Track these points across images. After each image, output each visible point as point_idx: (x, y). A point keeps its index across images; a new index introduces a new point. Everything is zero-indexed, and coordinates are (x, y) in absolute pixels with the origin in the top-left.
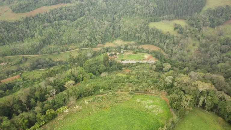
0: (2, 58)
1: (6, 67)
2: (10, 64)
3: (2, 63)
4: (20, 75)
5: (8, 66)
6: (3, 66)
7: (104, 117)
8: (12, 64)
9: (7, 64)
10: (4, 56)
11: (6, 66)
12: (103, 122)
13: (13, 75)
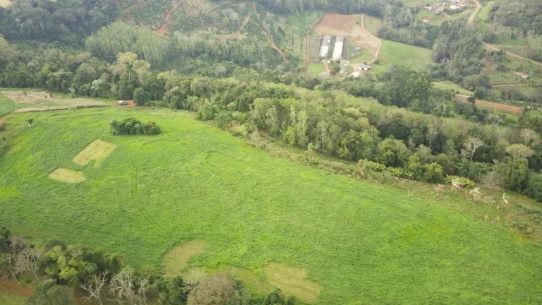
0: (529, 62)
1: (520, 83)
2: (533, 81)
3: (521, 72)
4: (526, 110)
5: (525, 83)
6: (517, 79)
7: (498, 242)
8: (535, 82)
9: (528, 78)
10: (534, 59)
11: (523, 81)
12: (482, 245)
13: (513, 104)
